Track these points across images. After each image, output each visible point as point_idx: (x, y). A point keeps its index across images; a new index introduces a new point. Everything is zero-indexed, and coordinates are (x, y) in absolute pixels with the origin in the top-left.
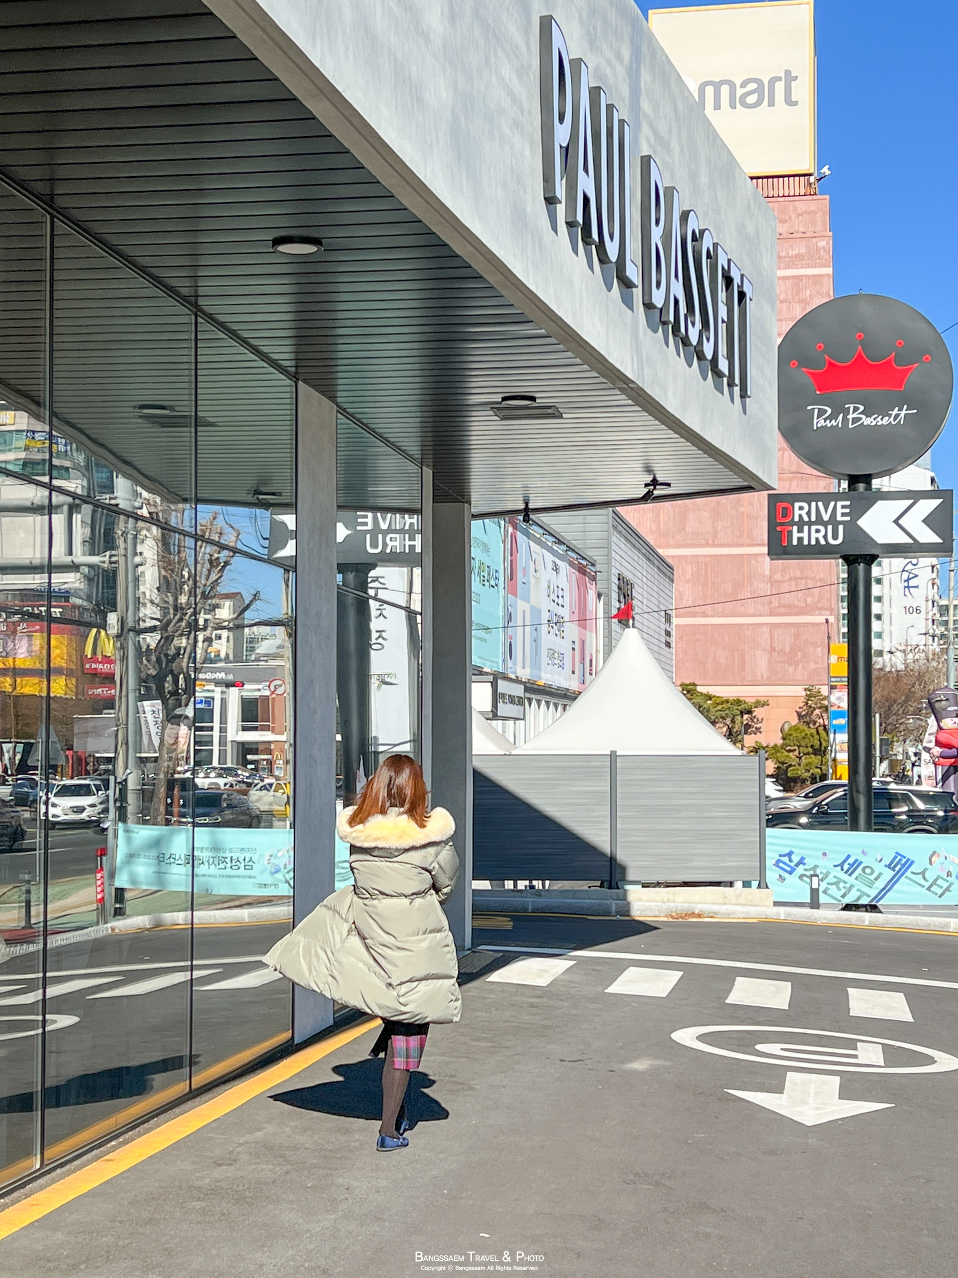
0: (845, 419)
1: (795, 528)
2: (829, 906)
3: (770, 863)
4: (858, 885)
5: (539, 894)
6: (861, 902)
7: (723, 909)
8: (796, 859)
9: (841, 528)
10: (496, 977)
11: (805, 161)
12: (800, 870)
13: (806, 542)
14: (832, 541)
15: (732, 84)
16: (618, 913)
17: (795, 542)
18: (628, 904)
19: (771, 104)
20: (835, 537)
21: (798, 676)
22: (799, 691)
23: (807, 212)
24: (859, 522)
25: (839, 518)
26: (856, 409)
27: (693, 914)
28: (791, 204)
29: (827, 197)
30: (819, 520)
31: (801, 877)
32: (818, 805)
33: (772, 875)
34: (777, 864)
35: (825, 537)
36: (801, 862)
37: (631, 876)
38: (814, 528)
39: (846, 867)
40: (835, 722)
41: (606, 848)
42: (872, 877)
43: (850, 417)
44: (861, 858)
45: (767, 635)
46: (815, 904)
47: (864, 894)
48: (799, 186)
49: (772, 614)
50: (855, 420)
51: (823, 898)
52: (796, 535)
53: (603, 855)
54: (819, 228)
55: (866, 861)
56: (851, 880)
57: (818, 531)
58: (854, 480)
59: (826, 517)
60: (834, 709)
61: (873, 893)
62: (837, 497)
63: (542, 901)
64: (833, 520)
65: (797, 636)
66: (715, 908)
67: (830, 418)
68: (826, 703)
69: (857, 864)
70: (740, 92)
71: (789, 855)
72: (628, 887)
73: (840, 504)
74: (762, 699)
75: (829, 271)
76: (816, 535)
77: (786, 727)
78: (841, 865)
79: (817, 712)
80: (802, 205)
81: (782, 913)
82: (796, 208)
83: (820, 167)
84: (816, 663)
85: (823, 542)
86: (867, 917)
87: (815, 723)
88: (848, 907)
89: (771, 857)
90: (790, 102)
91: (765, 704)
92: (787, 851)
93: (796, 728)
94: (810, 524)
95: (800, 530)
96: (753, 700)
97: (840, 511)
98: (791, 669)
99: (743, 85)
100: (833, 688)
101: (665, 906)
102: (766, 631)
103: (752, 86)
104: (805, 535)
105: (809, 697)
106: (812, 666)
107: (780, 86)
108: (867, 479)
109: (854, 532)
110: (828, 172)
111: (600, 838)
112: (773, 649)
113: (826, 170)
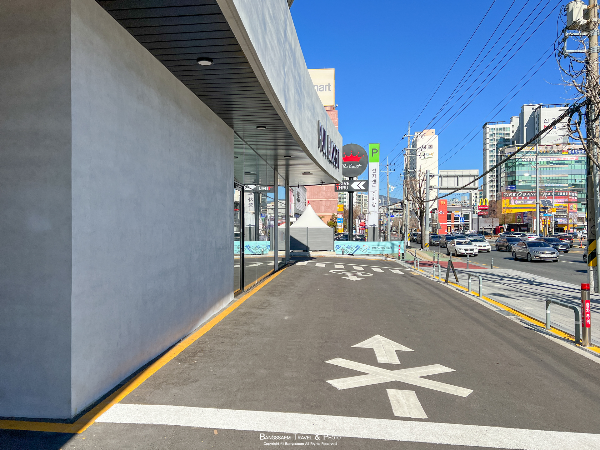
0: (349, 167)
1: (340, 186)
2: (345, 255)
3: (335, 247)
4: (350, 251)
5: (294, 253)
6: (350, 254)
7: (327, 255)
8: (339, 246)
9: (348, 186)
10: (297, 264)
11: (333, 103)
12: (340, 248)
13: (341, 189)
14: (346, 189)
15: (317, 86)
16: (308, 256)
17: (340, 189)
18: (310, 254)
19: (326, 90)
20: (347, 188)
21: (331, 211)
22: (331, 214)
23: (333, 114)
24: (351, 186)
25: (348, 185)
26: (351, 165)
27: (322, 256)
28: (330, 112)
29: (337, 111)
30: (344, 185)
31: (340, 249)
32: (338, 237)
33: (335, 249)
34: (336, 247)
35: (345, 188)
36: (340, 247)
37: (310, 250)
38: (343, 186)
39: (348, 248)
40: (338, 221)
41: (306, 245)
42: (353, 249)
43: (350, 166)
44: (351, 246)
45: (324, 203)
46: (343, 254)
47: (351, 252)
48: (331, 108)
49: (325, 198)
50: (350, 167)
51: (344, 253)
52: (340, 188)
53: (305, 246)
54: (335, 117)
55: (352, 247)
56: (349, 250)
57: (344, 187)
58: (350, 178)
59: (345, 185)
60: (338, 218)
61: (353, 252)
62: (347, 181)
63: (294, 254)
64: (346, 185)
65: (330, 203)
66: (325, 255)
67: (346, 166)
68: (336, 217)
69: (350, 247)
70: (319, 88)
71: (338, 246)
72: (310, 251)
73: (348, 182)
74: (323, 216)
75: (338, 126)
76: (343, 188)
77: (328, 222)
78: (347, 247)
79: (334, 219)
80: (332, 112)
81: (337, 256)
82: (331, 113)
83: (336, 104)
84: (334, 208)
85: (344, 189)
86: (352, 256)
87: (334, 221)
88: (348, 255)
89: (335, 246)
90: (330, 90)
91: (324, 217)
92: (338, 245)
93: (330, 222)
94: (342, 186)
95: (341, 187)
96: (321, 216)
97: (348, 183)
98: (329, 210)
99: (320, 86)
100: (338, 214)
101: (316, 255)
102: (324, 202)
103: (322, 87)
104: (341, 188)
105: (333, 216)
106: (333, 209)
107: (327, 87)
108: (352, 178)
109: (350, 187)
110: (337, 106)
111: (305, 243)
112: (325, 206)
113: (337, 105)
